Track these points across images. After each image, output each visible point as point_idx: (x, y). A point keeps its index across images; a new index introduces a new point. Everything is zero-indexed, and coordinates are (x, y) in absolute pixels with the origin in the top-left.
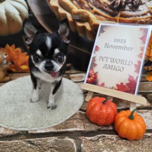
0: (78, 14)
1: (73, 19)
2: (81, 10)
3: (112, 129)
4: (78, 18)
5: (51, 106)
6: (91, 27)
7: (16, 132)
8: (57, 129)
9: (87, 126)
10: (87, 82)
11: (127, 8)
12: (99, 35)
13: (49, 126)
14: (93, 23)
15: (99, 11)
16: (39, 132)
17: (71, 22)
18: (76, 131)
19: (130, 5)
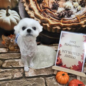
1: (41, 22)
2: (44, 18)
11: (66, 16)
19: (67, 15)
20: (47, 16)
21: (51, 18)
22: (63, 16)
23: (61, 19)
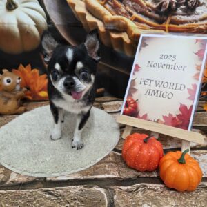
0: (113, 21)
1: (106, 29)
2: (116, 17)
3: (156, 176)
4: (112, 28)
5: (76, 145)
6: (130, 38)
7: (31, 179)
8: (83, 176)
9: (123, 172)
10: (124, 113)
11: (180, 11)
12: (140, 50)
13: (73, 171)
14: (133, 34)
15: (140, 17)
16: (60, 178)
17: (103, 33)
18: (108, 178)
19: (183, 7)
20: (123, 10)
21: (135, 15)
22: (171, 11)
23: (165, 18)
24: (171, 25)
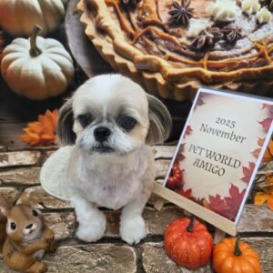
1: (138, 70)
6: (165, 79)
11: (218, 46)
15: (175, 56)
17: (134, 73)
19: (222, 41)
20: (155, 49)
21: (169, 53)
22: (208, 46)
23: (202, 55)
24: (210, 62)
